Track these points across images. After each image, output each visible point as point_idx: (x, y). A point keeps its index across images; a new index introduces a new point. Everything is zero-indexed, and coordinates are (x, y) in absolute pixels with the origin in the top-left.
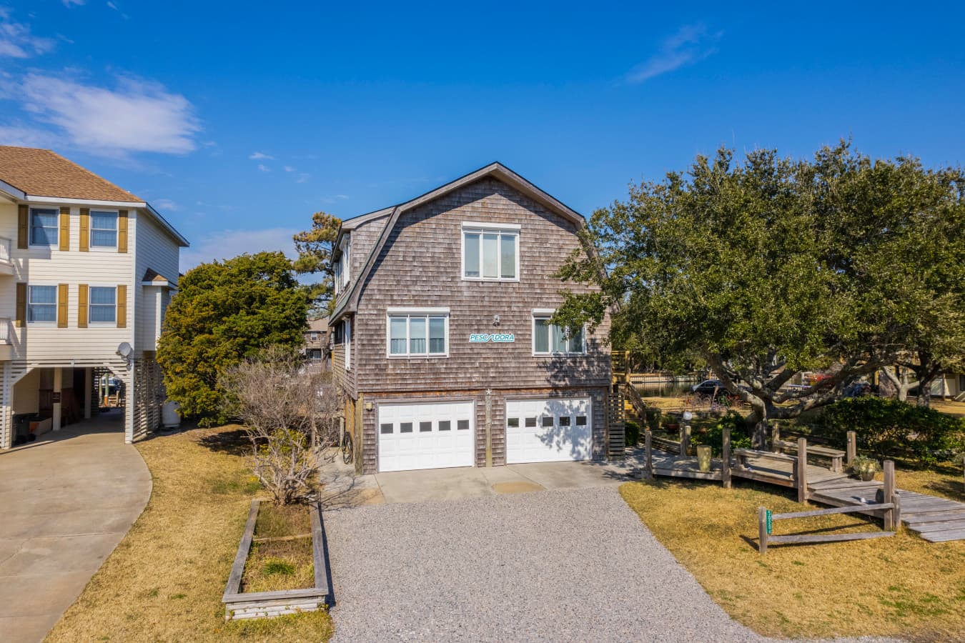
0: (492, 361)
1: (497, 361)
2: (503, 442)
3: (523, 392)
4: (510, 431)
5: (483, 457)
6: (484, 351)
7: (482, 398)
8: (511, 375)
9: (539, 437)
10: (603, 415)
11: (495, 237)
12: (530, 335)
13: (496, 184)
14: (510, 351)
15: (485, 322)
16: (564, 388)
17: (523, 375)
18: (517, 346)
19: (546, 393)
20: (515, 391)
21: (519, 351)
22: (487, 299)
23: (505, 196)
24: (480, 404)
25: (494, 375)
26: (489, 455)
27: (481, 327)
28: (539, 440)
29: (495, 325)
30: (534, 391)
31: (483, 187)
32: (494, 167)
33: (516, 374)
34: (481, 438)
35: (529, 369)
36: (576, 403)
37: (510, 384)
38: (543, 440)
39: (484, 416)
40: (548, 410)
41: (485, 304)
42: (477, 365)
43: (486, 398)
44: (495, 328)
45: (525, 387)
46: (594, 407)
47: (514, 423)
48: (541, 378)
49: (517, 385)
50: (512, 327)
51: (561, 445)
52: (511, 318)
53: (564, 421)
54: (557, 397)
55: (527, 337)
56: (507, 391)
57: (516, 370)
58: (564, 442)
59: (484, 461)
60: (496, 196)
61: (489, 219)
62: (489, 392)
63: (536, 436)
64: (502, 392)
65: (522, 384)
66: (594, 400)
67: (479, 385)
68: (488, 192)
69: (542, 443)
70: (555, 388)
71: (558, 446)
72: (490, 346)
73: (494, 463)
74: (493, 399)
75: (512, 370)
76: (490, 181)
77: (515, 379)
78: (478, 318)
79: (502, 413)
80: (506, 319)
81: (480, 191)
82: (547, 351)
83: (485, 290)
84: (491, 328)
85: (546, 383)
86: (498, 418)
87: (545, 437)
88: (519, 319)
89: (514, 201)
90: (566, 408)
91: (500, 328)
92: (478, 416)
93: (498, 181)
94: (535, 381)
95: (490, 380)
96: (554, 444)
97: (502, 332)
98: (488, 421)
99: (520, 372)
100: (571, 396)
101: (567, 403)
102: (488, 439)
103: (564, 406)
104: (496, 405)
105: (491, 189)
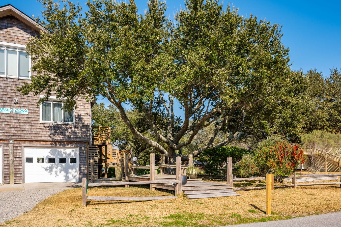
0: (13, 124)
1: (17, 124)
2: (21, 170)
3: (34, 143)
4: (27, 164)
5: (8, 178)
6: (8, 118)
7: (7, 145)
8: (26, 132)
9: (44, 168)
10: (86, 158)
11: (14, 53)
12: (39, 111)
13: (15, 21)
14: (25, 119)
15: (8, 101)
16: (60, 142)
17: (33, 133)
18: (30, 116)
19: (49, 144)
20: (29, 142)
21: (31, 119)
22: (9, 88)
23: (21, 29)
24: (6, 148)
25: (14, 132)
26: (12, 177)
27: (6, 104)
28: (44, 169)
29: (15, 104)
30: (41, 142)
31: (6, 22)
32: (9, 7)
33: (30, 132)
34: (6, 167)
35: (38, 130)
36: (68, 151)
37: (25, 137)
38: (46, 170)
39: (9, 155)
40: (51, 154)
41: (8, 90)
42: (3, 126)
43: (10, 145)
44: (15, 105)
45: (35, 140)
46: (80, 153)
47: (30, 160)
48: (46, 135)
49: (30, 138)
50: (27, 106)
51: (58, 173)
52: (26, 100)
53: (63, 160)
54: (56, 147)
55: (37, 112)
56: (23, 142)
57: (29, 130)
58: (60, 172)
59: (8, 181)
60: (15, 28)
61: (11, 41)
62: (11, 141)
63: (42, 167)
64: (21, 142)
65: (33, 138)
66: (80, 149)
67: (4, 137)
68: (10, 25)
69: (45, 171)
70: (55, 142)
71: (56, 174)
72: (12, 115)
73: (15, 182)
74: (15, 145)
75: (27, 130)
76: (11, 19)
77: (28, 135)
78: (4, 99)
79: (21, 154)
80: (23, 100)
81: (5, 24)
82: (50, 120)
83: (9, 83)
84: (12, 105)
85: (49, 138)
86: (18, 156)
87: (47, 168)
88: (31, 101)
89: (27, 32)
90: (62, 153)
91: (18, 105)
92: (4, 155)
93: (17, 19)
94: (42, 136)
95: (12, 134)
96: (53, 173)
97: (19, 108)
98: (11, 158)
99: (32, 131)
100: (64, 147)
101: (62, 150)
102: (11, 168)
103: (61, 152)
104: (16, 150)
105: (12, 24)
